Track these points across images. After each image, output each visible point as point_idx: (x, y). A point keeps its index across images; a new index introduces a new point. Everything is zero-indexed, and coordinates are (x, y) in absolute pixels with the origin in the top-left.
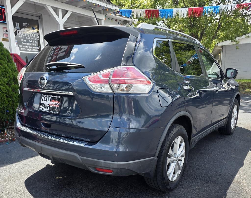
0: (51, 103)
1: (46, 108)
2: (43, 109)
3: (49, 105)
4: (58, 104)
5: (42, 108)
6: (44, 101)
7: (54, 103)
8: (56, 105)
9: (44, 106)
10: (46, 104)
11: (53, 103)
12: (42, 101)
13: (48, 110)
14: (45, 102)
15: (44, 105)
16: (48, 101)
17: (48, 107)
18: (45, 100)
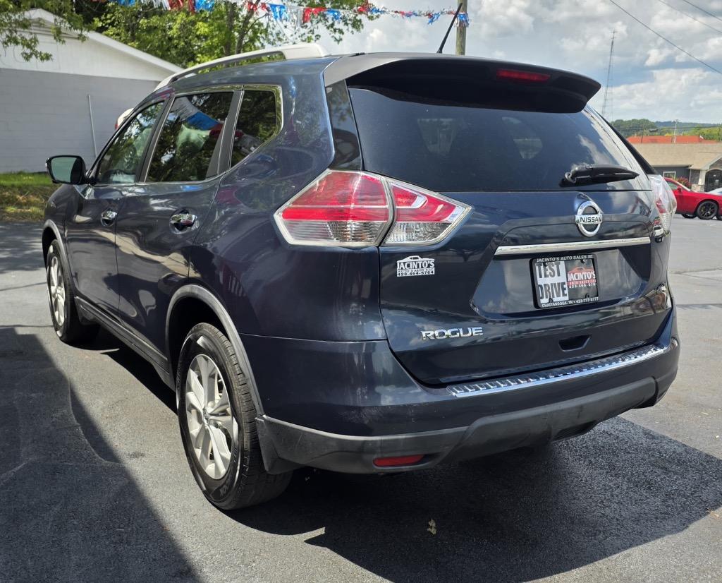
0: (572, 277)
1: (558, 296)
2: (551, 300)
3: (565, 286)
4: (592, 275)
5: (547, 298)
6: (546, 276)
7: (580, 276)
8: (587, 279)
9: (550, 291)
10: (555, 284)
11: (577, 278)
12: (541, 277)
13: (567, 298)
14: (549, 281)
15: (549, 289)
16: (559, 275)
17: (566, 292)
18: (548, 273)
